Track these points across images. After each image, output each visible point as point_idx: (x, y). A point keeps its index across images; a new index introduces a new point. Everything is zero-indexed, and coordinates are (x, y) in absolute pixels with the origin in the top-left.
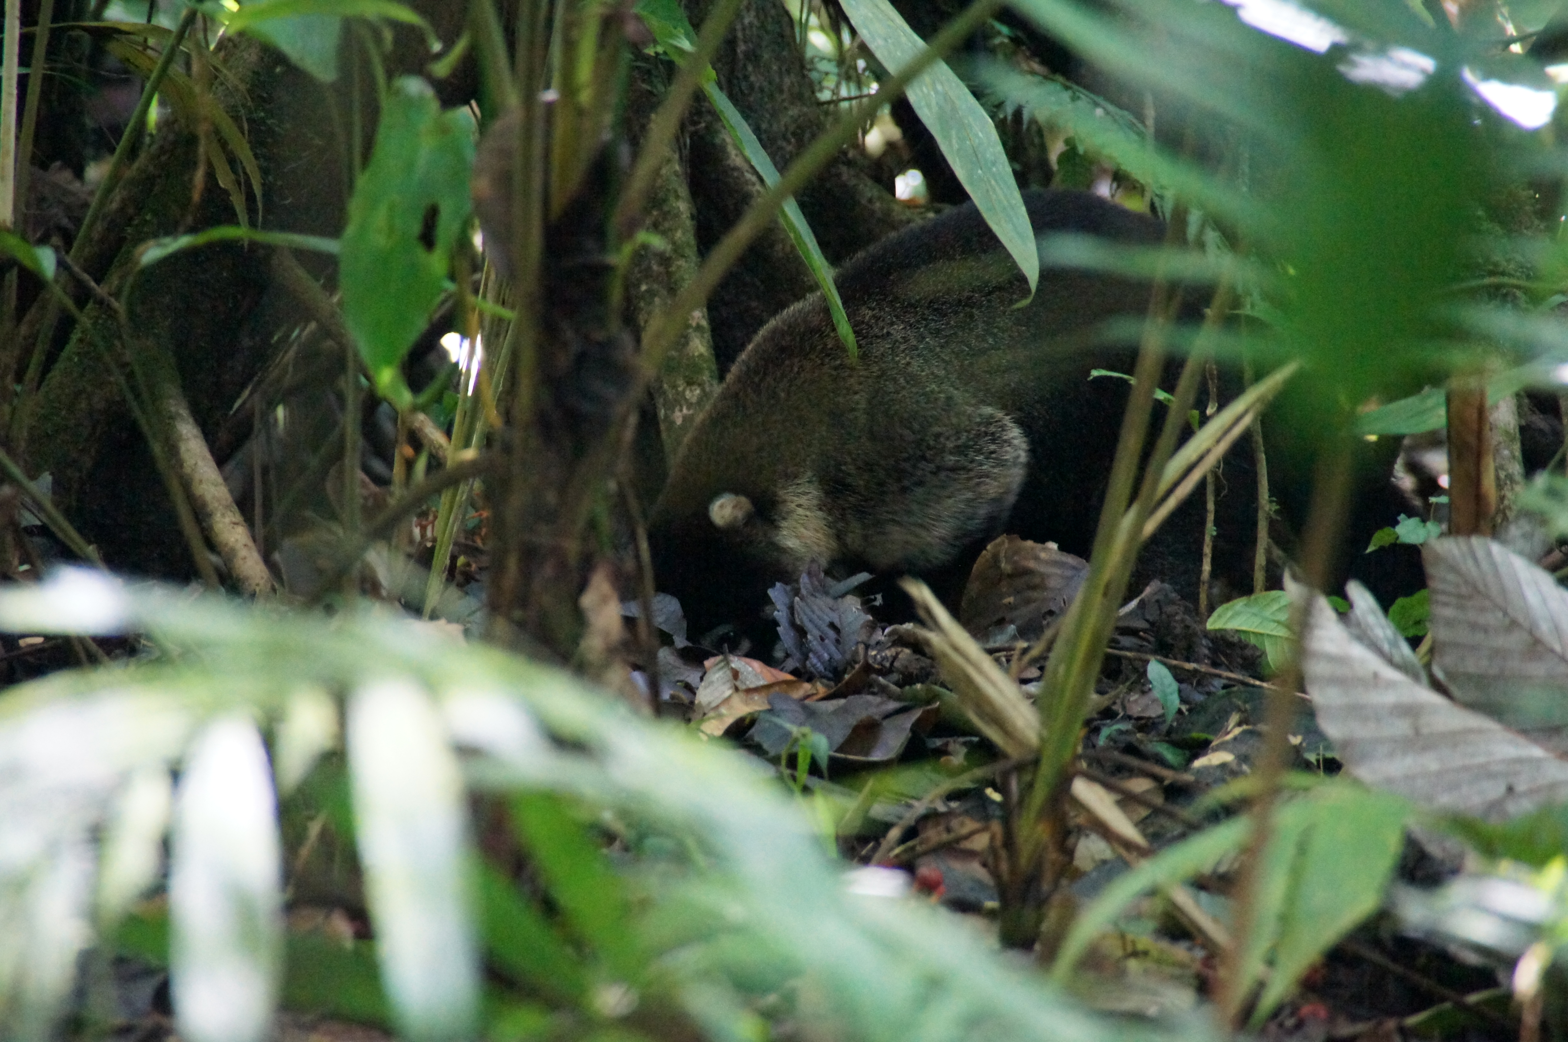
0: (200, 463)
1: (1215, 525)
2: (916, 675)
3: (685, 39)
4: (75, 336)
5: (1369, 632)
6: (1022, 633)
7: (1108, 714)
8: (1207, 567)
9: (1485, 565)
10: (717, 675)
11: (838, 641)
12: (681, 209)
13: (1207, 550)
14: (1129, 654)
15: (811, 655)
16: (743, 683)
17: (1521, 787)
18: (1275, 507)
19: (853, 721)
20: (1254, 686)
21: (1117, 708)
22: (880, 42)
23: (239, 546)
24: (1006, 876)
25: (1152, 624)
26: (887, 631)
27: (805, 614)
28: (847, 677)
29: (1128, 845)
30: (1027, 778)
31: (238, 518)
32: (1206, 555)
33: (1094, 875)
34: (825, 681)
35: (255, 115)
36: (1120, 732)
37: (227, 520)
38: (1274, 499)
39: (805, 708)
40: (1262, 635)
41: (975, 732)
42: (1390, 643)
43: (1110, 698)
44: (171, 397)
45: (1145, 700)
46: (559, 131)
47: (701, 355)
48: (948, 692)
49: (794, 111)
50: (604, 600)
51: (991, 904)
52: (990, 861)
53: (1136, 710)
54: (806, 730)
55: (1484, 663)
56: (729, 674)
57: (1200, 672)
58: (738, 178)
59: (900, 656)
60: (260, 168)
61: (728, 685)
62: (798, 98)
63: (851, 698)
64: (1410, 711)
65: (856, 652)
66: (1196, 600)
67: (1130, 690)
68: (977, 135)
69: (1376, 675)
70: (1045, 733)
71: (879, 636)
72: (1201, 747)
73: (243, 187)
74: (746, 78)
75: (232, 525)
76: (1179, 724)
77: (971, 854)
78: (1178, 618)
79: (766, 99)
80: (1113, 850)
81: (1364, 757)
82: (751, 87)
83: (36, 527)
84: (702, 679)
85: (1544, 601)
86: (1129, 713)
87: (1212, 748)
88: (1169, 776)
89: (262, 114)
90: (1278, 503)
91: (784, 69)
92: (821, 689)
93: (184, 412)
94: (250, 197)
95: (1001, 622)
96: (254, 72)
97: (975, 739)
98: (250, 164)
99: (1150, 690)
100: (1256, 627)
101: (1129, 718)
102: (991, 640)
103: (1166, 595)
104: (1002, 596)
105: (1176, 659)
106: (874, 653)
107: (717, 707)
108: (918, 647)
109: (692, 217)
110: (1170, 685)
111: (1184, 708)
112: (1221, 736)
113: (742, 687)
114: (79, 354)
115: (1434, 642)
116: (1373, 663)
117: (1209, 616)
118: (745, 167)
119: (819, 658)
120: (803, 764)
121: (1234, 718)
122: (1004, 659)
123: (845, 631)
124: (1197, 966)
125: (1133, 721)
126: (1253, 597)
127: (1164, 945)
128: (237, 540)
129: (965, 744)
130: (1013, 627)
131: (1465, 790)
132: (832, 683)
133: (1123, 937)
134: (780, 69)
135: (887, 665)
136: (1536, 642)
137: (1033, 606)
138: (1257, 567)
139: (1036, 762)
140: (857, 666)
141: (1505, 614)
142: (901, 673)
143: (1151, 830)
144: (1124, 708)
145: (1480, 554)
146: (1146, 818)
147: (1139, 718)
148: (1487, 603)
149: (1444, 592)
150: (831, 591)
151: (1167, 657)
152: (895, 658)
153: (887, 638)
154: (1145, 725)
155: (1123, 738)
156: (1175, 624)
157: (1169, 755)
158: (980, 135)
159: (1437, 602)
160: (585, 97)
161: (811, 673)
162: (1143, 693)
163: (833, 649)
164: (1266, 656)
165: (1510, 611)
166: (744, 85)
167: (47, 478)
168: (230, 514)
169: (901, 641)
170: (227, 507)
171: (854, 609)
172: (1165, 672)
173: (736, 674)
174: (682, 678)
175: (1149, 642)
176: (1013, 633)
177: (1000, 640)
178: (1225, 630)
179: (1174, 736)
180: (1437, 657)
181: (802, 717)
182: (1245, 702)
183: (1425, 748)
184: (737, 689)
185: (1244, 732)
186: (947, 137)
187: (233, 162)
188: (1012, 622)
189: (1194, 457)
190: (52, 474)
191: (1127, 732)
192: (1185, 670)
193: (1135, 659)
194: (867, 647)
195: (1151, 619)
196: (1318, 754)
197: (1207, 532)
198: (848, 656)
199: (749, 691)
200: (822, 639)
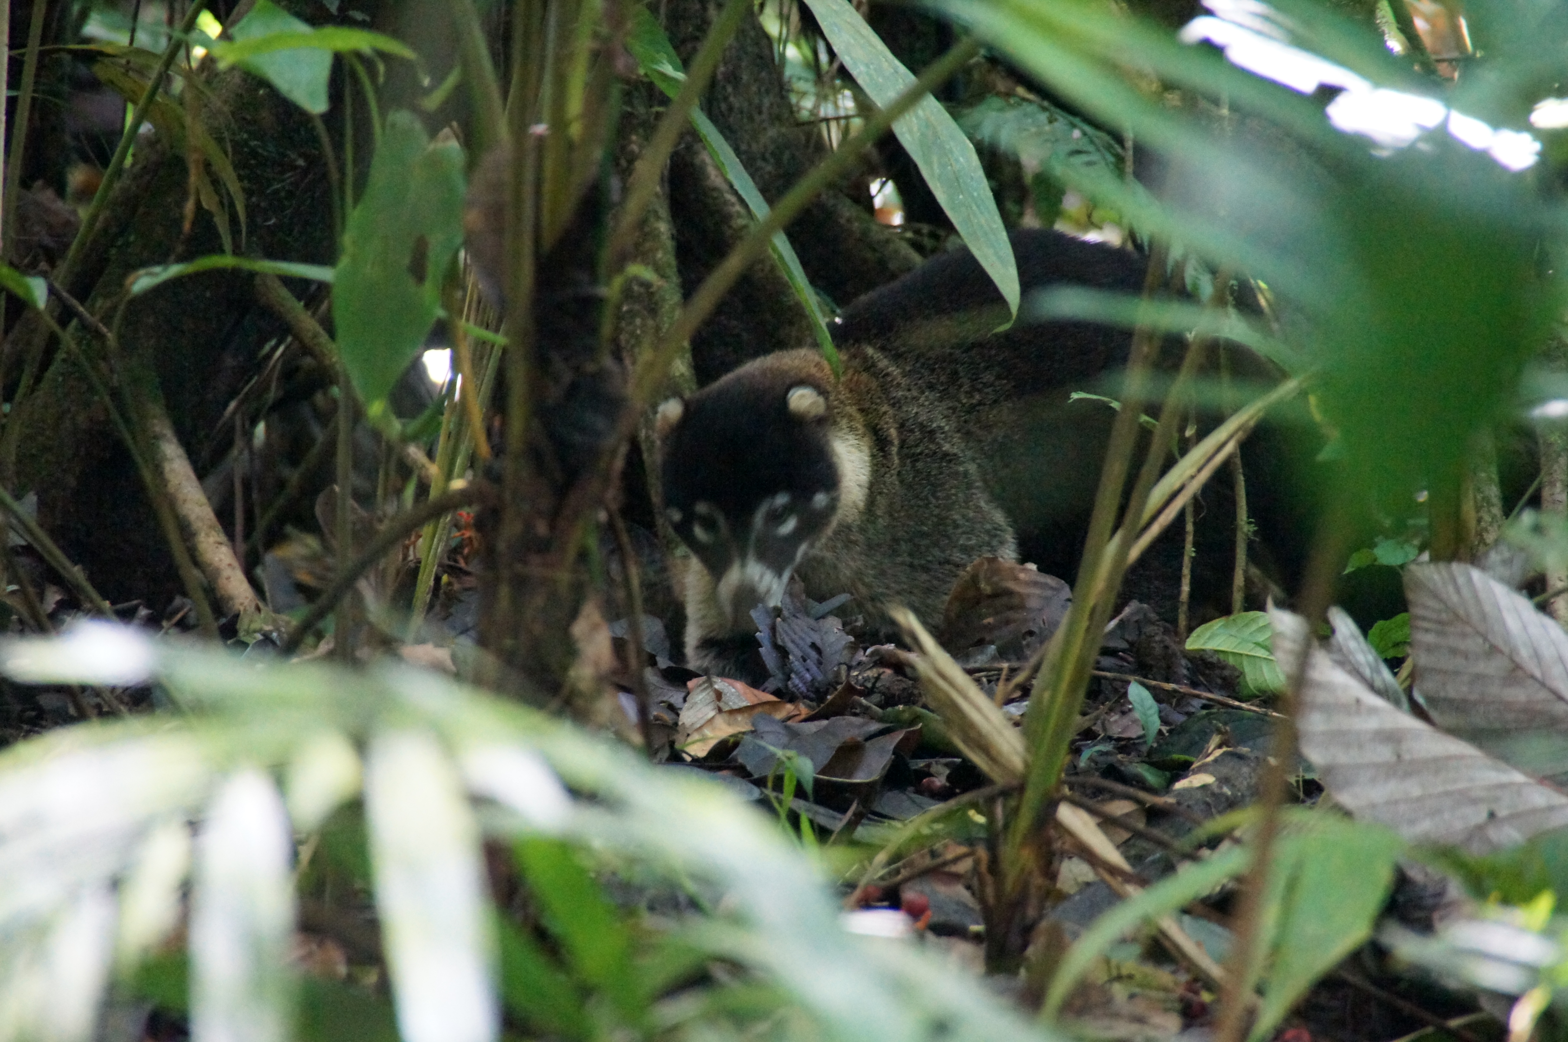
0: (184, 483)
1: (1194, 546)
2: (899, 696)
3: (667, 64)
4: (60, 355)
5: (1351, 657)
6: (1002, 654)
7: (1088, 735)
8: (1186, 588)
9: (1465, 592)
10: (701, 697)
11: (820, 663)
12: (662, 229)
13: (1186, 571)
14: (1108, 674)
15: (793, 676)
16: (726, 703)
17: (1502, 813)
18: (1253, 528)
19: (836, 743)
20: (1233, 707)
21: (1097, 728)
22: (862, 68)
23: (223, 565)
24: (991, 900)
25: (1132, 644)
26: (869, 651)
27: (788, 635)
28: (829, 697)
29: (1113, 870)
30: (1013, 803)
31: (223, 538)
32: (1185, 576)
33: (1077, 898)
34: (808, 702)
35: (238, 138)
36: (1102, 753)
37: (211, 540)
38: (1253, 520)
39: (787, 728)
40: (1241, 655)
41: (957, 754)
42: (1371, 668)
43: (1090, 720)
44: (154, 417)
45: (1125, 721)
46: (549, 165)
47: (682, 375)
48: (931, 714)
49: (772, 132)
50: (595, 628)
51: (977, 928)
52: (975, 882)
53: (1115, 731)
54: (791, 753)
55: (1465, 689)
56: (712, 695)
57: (1180, 692)
58: (716, 198)
59: (882, 677)
60: (244, 189)
61: (711, 707)
62: (777, 119)
63: (833, 719)
64: (1392, 737)
65: (838, 674)
66: (1174, 621)
67: (1111, 710)
68: (957, 160)
69: (1358, 701)
70: (1030, 759)
71: (861, 656)
72: (1182, 769)
73: (226, 209)
74: (726, 99)
75: (217, 545)
76: (1160, 745)
77: (956, 877)
78: (1157, 638)
79: (745, 120)
80: (1097, 874)
81: (1347, 784)
82: (731, 109)
83: (22, 547)
84: (685, 700)
85: (1525, 628)
86: (1110, 733)
87: (1193, 770)
88: (1151, 799)
89: (245, 136)
90: (1256, 524)
91: (763, 89)
92: (804, 710)
93: (169, 432)
94: (234, 220)
95: (981, 643)
96: (237, 95)
97: (958, 760)
98: (234, 186)
99: (1130, 710)
100: (1235, 647)
101: (1110, 738)
102: (972, 660)
103: (1145, 615)
104: (981, 617)
105: (1155, 679)
106: (855, 673)
107: (701, 727)
108: (900, 668)
109: (673, 237)
110: (1150, 708)
111: (1164, 729)
112: (1201, 759)
113: (726, 708)
114: (62, 374)
115: (1415, 667)
116: (1355, 689)
117: (1188, 637)
118: (724, 187)
119: (802, 678)
120: (789, 786)
121: (1215, 740)
122: (984, 680)
123: (827, 651)
124: (1180, 991)
125: (1113, 742)
126: (1232, 617)
127: (1149, 969)
128: (221, 560)
129: (947, 765)
130: (993, 647)
131: (1447, 816)
132: (814, 704)
133: (1107, 961)
134: (759, 90)
135: (869, 685)
136: (1517, 667)
137: (1012, 627)
138: (1235, 589)
139: (1021, 789)
140: (839, 687)
141: (1485, 639)
142: (883, 694)
143: (1133, 852)
144: (1105, 729)
145: (1461, 580)
146: (1129, 839)
147: (1119, 739)
148: (1468, 630)
149: (1424, 619)
150: (812, 612)
151: (1146, 677)
152: (877, 679)
153: (868, 659)
154: (1125, 746)
155: (1102, 759)
156: (1154, 645)
157: (1151, 777)
158: (961, 159)
159: (1417, 628)
160: (575, 130)
161: (793, 693)
162: (1124, 713)
163: (814, 669)
164: (1245, 677)
165: (1490, 637)
166: (724, 106)
167: (32, 498)
168: (213, 533)
169: (881, 661)
170: (211, 527)
171: (836, 630)
172: (1146, 694)
173: (719, 695)
174: (665, 699)
175: (1128, 662)
176: (993, 653)
177: (980, 660)
178: (1203, 650)
179: (1155, 759)
180: (1417, 682)
181: (785, 740)
182: (1225, 724)
183: (1407, 775)
184: (720, 710)
185: (1224, 754)
186: (929, 164)
187: (216, 183)
188: (992, 642)
189: (1177, 485)
190: (37, 494)
191: (1107, 753)
192: (1164, 690)
193: (1114, 679)
194: (850, 668)
195: (1130, 639)
196: (1298, 776)
197: (1186, 553)
198: (830, 676)
199: (732, 712)
200: (805, 660)
